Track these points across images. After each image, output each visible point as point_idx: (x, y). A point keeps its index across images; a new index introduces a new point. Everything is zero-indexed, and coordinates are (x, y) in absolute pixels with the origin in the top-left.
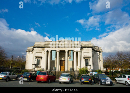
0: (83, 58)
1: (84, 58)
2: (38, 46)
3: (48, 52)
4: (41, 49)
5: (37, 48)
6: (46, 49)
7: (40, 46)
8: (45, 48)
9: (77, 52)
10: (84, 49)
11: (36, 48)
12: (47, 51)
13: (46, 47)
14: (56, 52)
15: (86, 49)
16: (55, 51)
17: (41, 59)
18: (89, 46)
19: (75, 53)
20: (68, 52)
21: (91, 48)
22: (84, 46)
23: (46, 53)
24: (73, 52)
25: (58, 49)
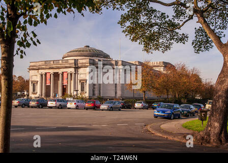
3: (42, 75)
4: (36, 71)
7: (35, 67)
8: (39, 70)
9: (71, 74)
10: (80, 69)
15: (83, 69)
17: (37, 83)
19: (69, 76)
22: (80, 65)
24: (68, 74)
25: (52, 71)
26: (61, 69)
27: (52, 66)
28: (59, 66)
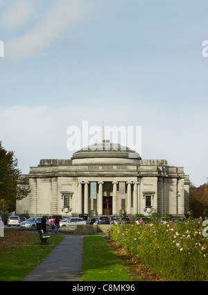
0: (142, 195)
1: (145, 194)
2: (65, 173)
3: (83, 185)
4: (70, 178)
5: (64, 176)
6: (81, 179)
8: (79, 178)
9: (132, 185)
10: (143, 178)
11: (61, 176)
12: (82, 183)
13: (80, 176)
14: (98, 185)
15: (149, 178)
16: (95, 184)
17: (72, 196)
19: (129, 187)
20: (118, 185)
21: (156, 176)
22: (144, 173)
23: (80, 186)
24: (126, 185)
25: (100, 180)
26: (116, 178)
27: (100, 173)
28: (114, 173)
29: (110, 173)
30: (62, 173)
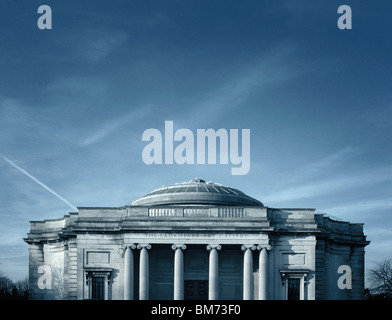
2: (93, 225)
3: (136, 253)
4: (106, 237)
5: (91, 232)
6: (131, 239)
7: (103, 225)
8: (126, 236)
9: (255, 254)
10: (283, 238)
11: (84, 232)
12: (134, 247)
13: (128, 232)
17: (110, 277)
18: (306, 226)
19: (248, 257)
21: (312, 234)
23: (129, 253)
25: (178, 241)
26: (217, 237)
27: (179, 224)
28: (210, 224)
29: (201, 224)
30: (86, 224)
